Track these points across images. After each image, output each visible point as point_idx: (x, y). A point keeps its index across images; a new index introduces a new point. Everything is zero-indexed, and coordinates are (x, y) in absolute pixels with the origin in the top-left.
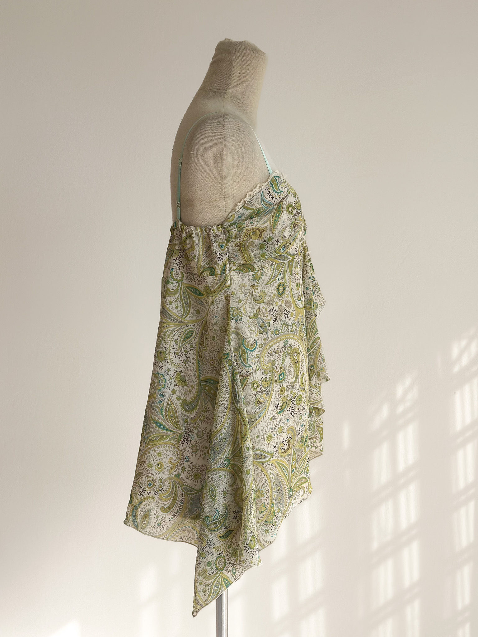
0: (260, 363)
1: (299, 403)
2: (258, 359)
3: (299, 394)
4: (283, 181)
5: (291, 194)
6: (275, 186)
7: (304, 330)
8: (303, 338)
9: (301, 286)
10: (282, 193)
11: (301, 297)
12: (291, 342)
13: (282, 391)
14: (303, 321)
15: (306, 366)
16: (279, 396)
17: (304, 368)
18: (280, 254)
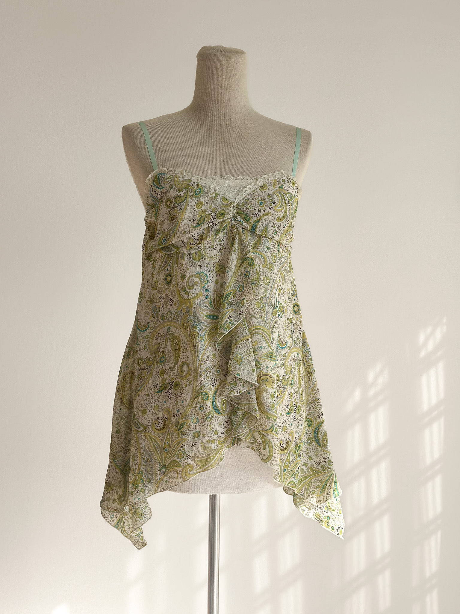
1: (176, 389)
2: (147, 340)
3: (177, 380)
4: (167, 177)
5: (174, 189)
6: (156, 183)
7: (190, 321)
8: (187, 328)
9: (187, 278)
10: (164, 189)
11: (187, 288)
12: (173, 329)
13: (162, 373)
14: (188, 312)
15: (192, 357)
16: (159, 377)
17: (188, 357)
18: (162, 245)
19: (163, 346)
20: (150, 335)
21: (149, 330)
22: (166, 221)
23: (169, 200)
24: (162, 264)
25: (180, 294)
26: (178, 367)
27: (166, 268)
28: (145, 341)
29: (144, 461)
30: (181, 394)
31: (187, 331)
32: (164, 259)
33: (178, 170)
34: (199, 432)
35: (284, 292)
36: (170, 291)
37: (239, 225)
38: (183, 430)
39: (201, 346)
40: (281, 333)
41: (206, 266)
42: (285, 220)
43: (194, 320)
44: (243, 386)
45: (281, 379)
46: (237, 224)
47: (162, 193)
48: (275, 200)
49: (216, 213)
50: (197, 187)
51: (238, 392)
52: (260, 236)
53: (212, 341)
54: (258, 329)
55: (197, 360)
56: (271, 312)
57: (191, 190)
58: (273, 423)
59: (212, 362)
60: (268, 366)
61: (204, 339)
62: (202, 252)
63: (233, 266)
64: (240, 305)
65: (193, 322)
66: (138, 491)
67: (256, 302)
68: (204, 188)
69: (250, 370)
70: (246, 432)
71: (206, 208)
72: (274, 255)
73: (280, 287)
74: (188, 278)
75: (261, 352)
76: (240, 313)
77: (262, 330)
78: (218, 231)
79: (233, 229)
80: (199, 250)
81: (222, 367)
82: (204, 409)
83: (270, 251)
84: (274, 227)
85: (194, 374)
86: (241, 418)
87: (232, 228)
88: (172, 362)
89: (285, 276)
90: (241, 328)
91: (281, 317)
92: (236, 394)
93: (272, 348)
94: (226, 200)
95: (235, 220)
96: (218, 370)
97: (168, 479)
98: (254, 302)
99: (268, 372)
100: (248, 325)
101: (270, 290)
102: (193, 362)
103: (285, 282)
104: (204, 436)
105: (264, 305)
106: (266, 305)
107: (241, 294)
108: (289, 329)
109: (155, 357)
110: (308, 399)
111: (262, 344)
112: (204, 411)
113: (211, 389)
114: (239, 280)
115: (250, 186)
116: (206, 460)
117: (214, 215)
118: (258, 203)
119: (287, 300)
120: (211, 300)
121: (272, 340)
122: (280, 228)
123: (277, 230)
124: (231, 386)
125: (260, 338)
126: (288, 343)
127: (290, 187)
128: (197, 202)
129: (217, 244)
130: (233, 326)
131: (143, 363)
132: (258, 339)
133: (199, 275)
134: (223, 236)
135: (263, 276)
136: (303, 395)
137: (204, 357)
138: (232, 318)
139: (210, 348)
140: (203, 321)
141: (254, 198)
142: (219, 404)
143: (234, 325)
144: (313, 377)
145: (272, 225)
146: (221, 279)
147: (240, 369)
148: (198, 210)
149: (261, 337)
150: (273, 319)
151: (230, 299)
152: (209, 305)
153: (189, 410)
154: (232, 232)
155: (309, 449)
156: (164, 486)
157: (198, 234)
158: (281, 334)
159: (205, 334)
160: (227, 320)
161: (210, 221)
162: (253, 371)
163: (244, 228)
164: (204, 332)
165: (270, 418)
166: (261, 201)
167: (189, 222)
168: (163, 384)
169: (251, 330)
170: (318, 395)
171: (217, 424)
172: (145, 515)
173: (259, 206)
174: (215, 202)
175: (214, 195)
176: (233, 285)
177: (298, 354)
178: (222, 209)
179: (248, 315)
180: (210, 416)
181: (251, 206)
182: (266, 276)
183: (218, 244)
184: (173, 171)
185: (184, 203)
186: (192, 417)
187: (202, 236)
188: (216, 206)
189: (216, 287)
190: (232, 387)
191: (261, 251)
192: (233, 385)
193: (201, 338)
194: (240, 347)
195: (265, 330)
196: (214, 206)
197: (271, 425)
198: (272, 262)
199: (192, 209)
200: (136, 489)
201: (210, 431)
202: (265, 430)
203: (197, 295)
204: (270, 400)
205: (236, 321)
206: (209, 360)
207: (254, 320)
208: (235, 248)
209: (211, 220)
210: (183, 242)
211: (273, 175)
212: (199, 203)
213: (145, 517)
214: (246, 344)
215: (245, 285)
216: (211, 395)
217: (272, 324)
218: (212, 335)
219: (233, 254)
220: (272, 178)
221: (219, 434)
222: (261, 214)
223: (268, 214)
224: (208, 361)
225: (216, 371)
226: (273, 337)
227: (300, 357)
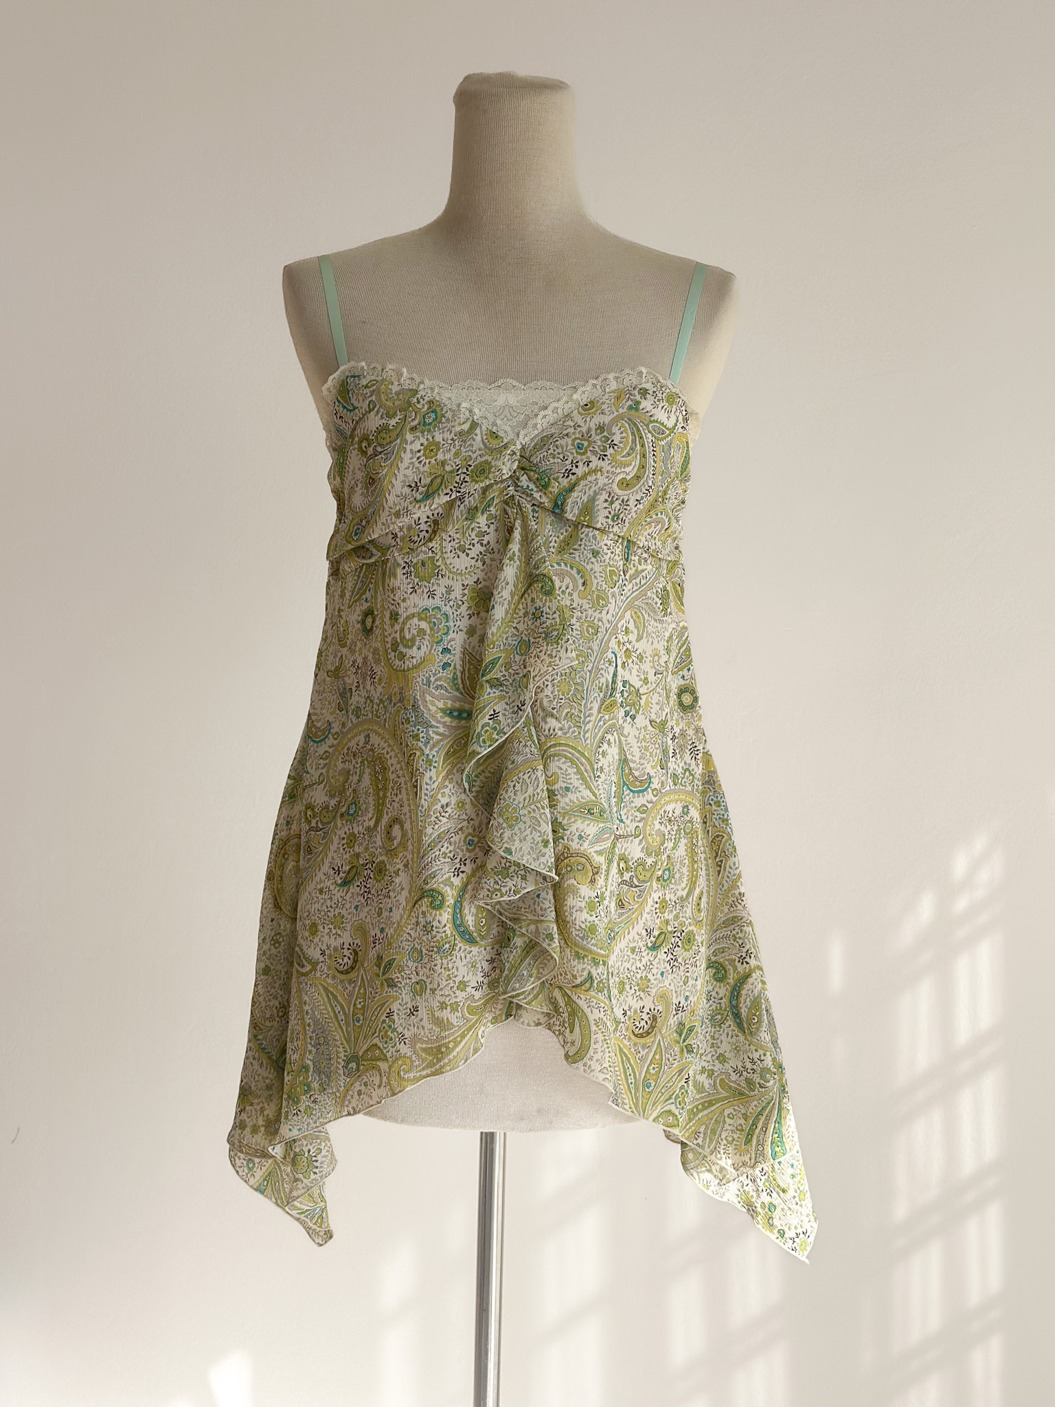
0: (328, 772)
1: (379, 878)
2: (325, 762)
3: (380, 858)
4: (365, 384)
5: (378, 412)
6: (342, 397)
7: (406, 721)
8: (401, 738)
9: (401, 620)
10: (357, 410)
11: (400, 645)
12: (375, 739)
13: (351, 841)
14: (402, 700)
15: (409, 805)
16: (344, 849)
17: (401, 806)
18: (352, 543)
19: (355, 778)
20: (331, 750)
21: (330, 741)
22: (360, 485)
23: (365, 438)
24: (355, 587)
25: (389, 657)
26: (383, 828)
27: (364, 597)
28: (322, 766)
29: (310, 1043)
30: (387, 890)
31: (401, 744)
32: (359, 577)
33: (390, 367)
34: (424, 981)
35: (641, 658)
36: (371, 650)
37: (523, 496)
38: (390, 976)
39: (428, 782)
40: (633, 756)
41: (444, 593)
42: (639, 485)
43: (414, 719)
44: (524, 878)
45: (633, 866)
46: (519, 494)
47: (353, 423)
48: (614, 437)
49: (470, 469)
50: (430, 407)
51: (512, 892)
52: (577, 525)
53: (455, 771)
54: (560, 745)
55: (420, 814)
56: (596, 706)
57: (413, 414)
58: (591, 970)
59: (456, 820)
60: (583, 834)
61: (436, 765)
62: (437, 560)
63: (506, 594)
64: (520, 687)
65: (411, 723)
66: (299, 1111)
67: (558, 682)
68: (445, 410)
69: (538, 842)
70: (531, 987)
71: (448, 456)
72: (611, 569)
73: (630, 647)
74: (404, 620)
75: (567, 800)
76: (520, 705)
77: (573, 747)
78: (472, 513)
79: (509, 507)
80: (430, 555)
81: (480, 832)
82: (434, 928)
83: (599, 560)
84: (612, 503)
85: (413, 846)
86: (521, 955)
87: (507, 504)
88: (370, 815)
89: (644, 619)
90: (521, 742)
91: (633, 718)
92: (506, 898)
93: (596, 792)
94: (496, 437)
95: (517, 486)
96: (470, 840)
97: (363, 1088)
98: (553, 680)
99: (582, 848)
100: (539, 736)
101: (595, 654)
102: (410, 818)
103: (645, 635)
104: (433, 993)
105: (580, 688)
106: (585, 688)
107: (524, 661)
108: (657, 746)
109: (339, 802)
110: (714, 915)
111: (568, 781)
112: (434, 933)
113: (452, 882)
114: (521, 627)
115: (556, 404)
116: (439, 1048)
117: (464, 473)
118: (573, 445)
119: (651, 678)
120: (455, 673)
121: (596, 772)
122: (628, 505)
123: (619, 510)
124: (496, 878)
125: (564, 767)
126: (652, 780)
127: (660, 406)
128: (426, 443)
129: (473, 542)
130: (501, 737)
131: (314, 817)
132: (561, 769)
133: (428, 615)
134: (486, 522)
135: (579, 619)
136: (702, 907)
137: (435, 807)
138: (501, 718)
139: (451, 786)
140: (434, 723)
141: (565, 432)
142: (470, 920)
143: (505, 734)
144: (730, 862)
145: (607, 498)
146: (481, 624)
147: (511, 838)
148: (427, 461)
149: (568, 764)
150: (601, 723)
151: (496, 673)
152: (451, 684)
153: (402, 930)
154: (507, 514)
155: (716, 1036)
156: (354, 1103)
157: (428, 517)
158: (634, 758)
159: (437, 752)
160: (488, 721)
161: (454, 487)
162: (546, 843)
163: (537, 505)
164: (435, 750)
165: (584, 959)
166: (579, 441)
167: (407, 490)
168: (353, 867)
169: (546, 747)
170: (740, 907)
171: (464, 966)
172: (317, 1167)
173: (574, 451)
174: (468, 443)
175: (466, 427)
176: (507, 639)
177: (687, 806)
178: (484, 459)
179: (540, 711)
180: (447, 946)
181: (555, 453)
182: (588, 619)
183: (475, 542)
184: (380, 369)
185: (396, 444)
186: (409, 946)
187: (436, 522)
188: (472, 451)
189: (470, 643)
190: (497, 880)
191: (577, 559)
192: (500, 877)
193: (429, 762)
194: (514, 786)
195: (579, 748)
196: (466, 452)
197: (585, 973)
198: (604, 586)
199: (415, 459)
200: (295, 1108)
201: (447, 981)
202: (573, 987)
203: (423, 661)
204: (584, 915)
205: (508, 725)
206: (447, 815)
207: (552, 722)
208: (511, 552)
209: (456, 485)
210: (395, 536)
211: (616, 378)
212: (430, 444)
213: (315, 1173)
214: (530, 780)
215: (532, 640)
216: (450, 898)
217: (596, 734)
218: (458, 755)
219: (506, 566)
220: (614, 385)
221: (469, 989)
222: (580, 471)
223: (595, 471)
224: (443, 817)
225: (464, 841)
226: (600, 764)
227: (695, 814)
